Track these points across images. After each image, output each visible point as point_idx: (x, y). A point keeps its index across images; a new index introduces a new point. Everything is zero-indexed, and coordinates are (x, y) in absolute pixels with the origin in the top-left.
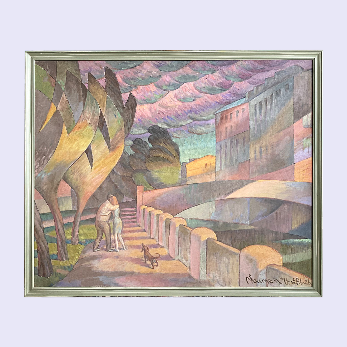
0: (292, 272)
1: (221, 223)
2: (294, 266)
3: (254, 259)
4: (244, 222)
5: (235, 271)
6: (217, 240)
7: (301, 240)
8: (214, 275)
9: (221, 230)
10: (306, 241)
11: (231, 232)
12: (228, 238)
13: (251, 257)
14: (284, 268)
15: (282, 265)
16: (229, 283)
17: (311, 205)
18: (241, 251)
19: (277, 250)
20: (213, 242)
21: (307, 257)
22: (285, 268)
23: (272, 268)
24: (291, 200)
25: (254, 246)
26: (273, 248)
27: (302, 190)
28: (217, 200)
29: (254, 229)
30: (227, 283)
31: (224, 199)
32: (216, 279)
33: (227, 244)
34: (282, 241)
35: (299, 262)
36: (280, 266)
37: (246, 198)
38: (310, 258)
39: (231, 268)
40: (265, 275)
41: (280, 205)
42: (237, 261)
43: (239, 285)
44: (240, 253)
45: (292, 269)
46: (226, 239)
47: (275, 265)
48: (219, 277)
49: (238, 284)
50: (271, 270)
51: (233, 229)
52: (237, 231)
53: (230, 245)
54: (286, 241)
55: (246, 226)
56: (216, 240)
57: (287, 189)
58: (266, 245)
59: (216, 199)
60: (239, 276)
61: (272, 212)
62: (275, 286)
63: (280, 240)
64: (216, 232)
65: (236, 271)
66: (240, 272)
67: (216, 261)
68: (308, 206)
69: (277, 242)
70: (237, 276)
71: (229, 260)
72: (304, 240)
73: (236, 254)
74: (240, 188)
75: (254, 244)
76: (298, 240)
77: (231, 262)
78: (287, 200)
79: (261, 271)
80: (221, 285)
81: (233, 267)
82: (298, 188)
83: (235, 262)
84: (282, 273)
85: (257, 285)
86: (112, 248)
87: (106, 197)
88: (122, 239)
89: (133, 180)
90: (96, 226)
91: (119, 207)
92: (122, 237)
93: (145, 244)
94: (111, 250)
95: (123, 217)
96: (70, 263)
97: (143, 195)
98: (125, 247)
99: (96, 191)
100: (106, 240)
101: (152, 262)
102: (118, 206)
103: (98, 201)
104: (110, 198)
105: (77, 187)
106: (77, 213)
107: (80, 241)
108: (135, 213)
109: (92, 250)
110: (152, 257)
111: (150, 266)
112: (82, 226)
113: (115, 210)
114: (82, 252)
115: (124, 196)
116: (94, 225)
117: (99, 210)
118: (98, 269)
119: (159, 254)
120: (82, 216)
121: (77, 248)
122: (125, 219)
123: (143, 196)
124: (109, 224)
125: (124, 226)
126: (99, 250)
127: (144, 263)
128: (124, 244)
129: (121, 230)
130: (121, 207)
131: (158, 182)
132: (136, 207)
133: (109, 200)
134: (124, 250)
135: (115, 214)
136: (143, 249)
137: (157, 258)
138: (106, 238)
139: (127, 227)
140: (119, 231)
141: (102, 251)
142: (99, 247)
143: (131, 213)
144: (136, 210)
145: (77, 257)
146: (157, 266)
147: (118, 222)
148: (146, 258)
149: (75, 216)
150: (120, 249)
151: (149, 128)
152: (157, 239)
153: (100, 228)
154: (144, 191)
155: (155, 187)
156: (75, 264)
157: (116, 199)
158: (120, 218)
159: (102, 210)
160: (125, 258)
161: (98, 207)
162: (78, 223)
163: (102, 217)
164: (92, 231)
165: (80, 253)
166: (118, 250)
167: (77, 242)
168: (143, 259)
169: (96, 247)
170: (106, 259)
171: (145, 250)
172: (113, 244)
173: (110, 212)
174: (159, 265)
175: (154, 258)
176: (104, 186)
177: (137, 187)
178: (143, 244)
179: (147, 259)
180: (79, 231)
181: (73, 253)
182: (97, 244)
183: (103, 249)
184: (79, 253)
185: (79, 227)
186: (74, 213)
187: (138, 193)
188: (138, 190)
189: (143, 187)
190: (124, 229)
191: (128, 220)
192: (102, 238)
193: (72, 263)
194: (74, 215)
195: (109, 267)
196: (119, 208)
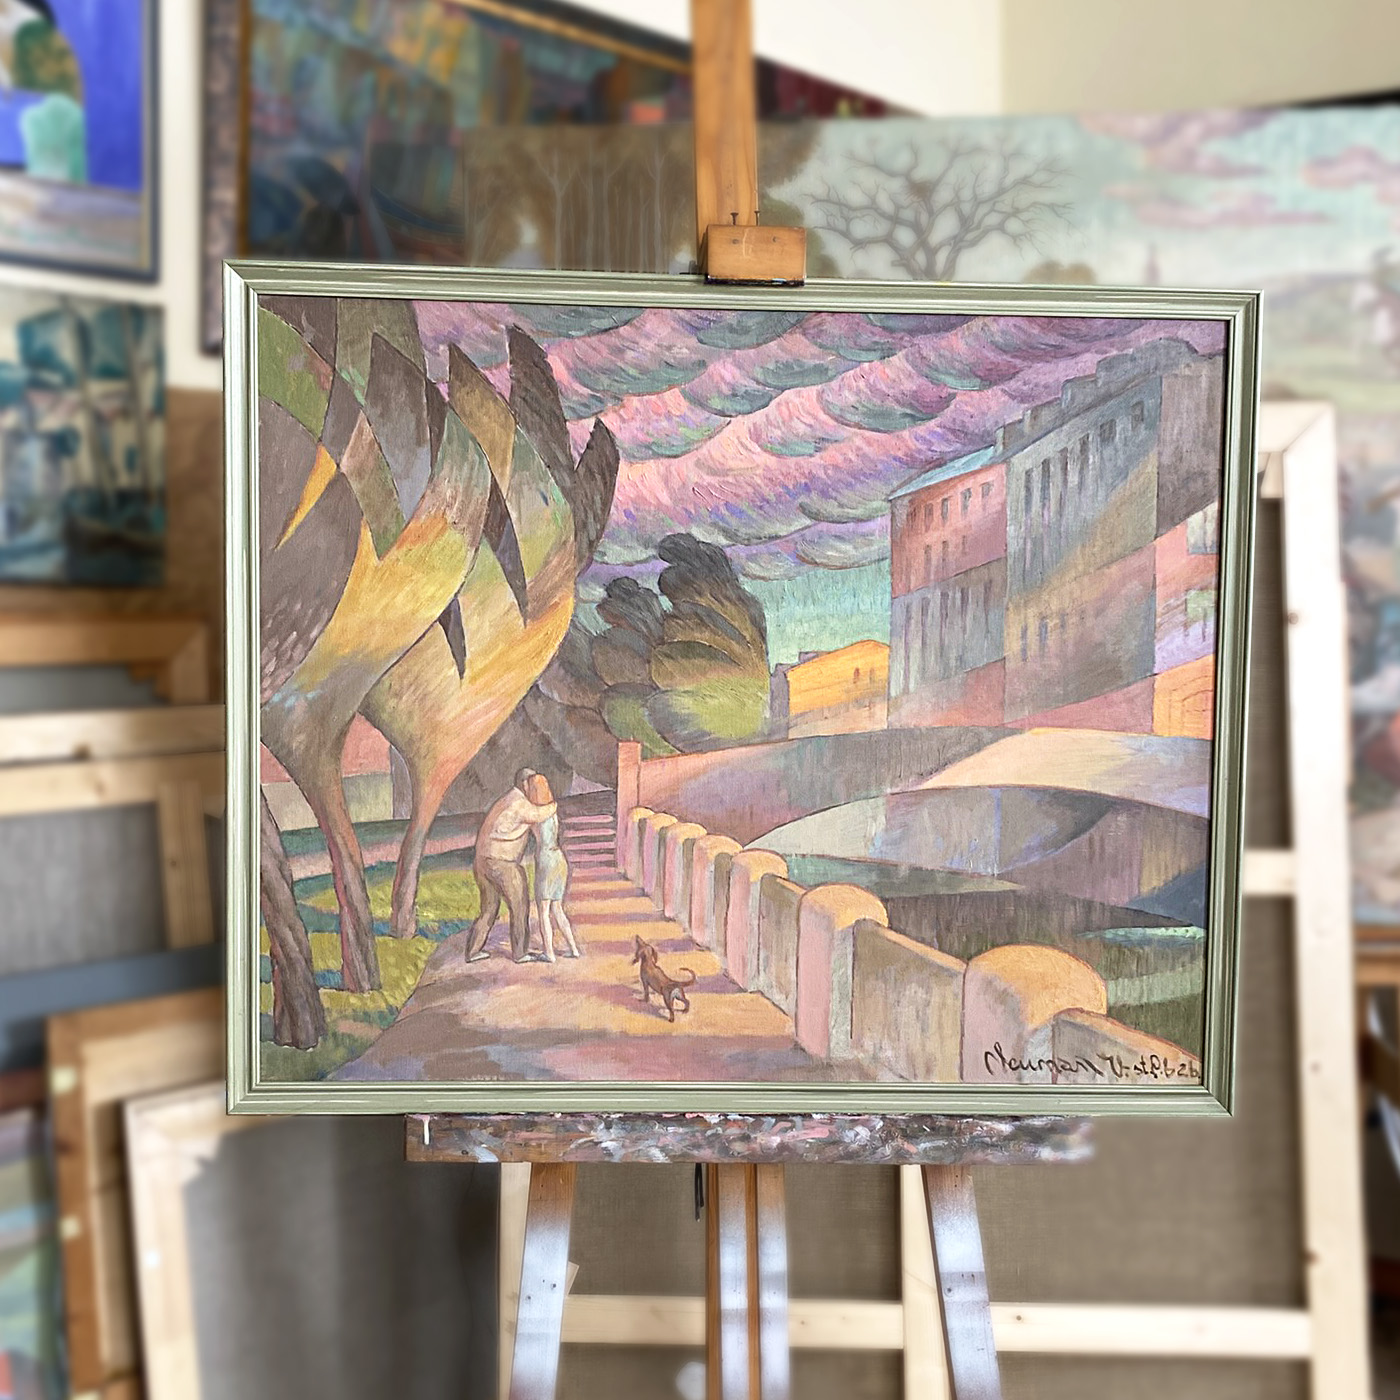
0: (1139, 1036)
1: (903, 871)
2: (1146, 1017)
3: (1012, 990)
4: (981, 869)
5: (948, 1031)
6: (890, 928)
7: (1171, 931)
8: (878, 1041)
9: (904, 894)
10: (1188, 935)
11: (938, 899)
12: (925, 921)
13: (1001, 985)
14: (1112, 1023)
15: (1104, 1011)
16: (929, 1071)
17: (1206, 815)
18: (968, 964)
19: (1088, 961)
20: (875, 934)
21: (1189, 986)
22: (1115, 1021)
23: (1072, 1021)
24: (1138, 798)
25: (1012, 947)
26: (1075, 956)
27: (1179, 763)
28: (893, 794)
29: (1014, 892)
30: (921, 1071)
31: (914, 789)
32: (882, 1055)
33: (923, 941)
34: (1107, 932)
35: (1161, 1004)
36: (1098, 1015)
37: (990, 787)
38: (1199, 990)
39: (936, 1018)
40: (1047, 1046)
41: (1101, 815)
42: (956, 995)
43: (962, 1078)
44: (966, 971)
45: (1137, 1026)
46: (918, 924)
47: (1082, 1011)
48: (893, 1048)
49: (957, 1072)
50: (1067, 1030)
51: (943, 891)
52: (958, 898)
53: (930, 945)
54: (1121, 932)
55: (988, 880)
56: (886, 926)
57: (1129, 759)
58: (1053, 945)
59: (889, 791)
60: (962, 1048)
61: (1075, 835)
62: (1080, 1080)
63: (1099, 928)
64: (884, 901)
65: (950, 1032)
66: (963, 1035)
67: (886, 997)
68: (1198, 818)
69: (1091, 936)
70: (952, 1046)
71: (927, 993)
72: (1180, 931)
73: (952, 975)
74: (968, 754)
75: (1012, 940)
76: (1161, 932)
77: (935, 999)
78: (1126, 796)
79: (1036, 1030)
80: (902, 1077)
81: (940, 1016)
82: (1164, 759)
83: (949, 1001)
84: (1106, 1039)
85: (1020, 1079)
86: (531, 951)
87: (511, 778)
88: (567, 921)
89: (604, 720)
90: (476, 874)
91: (558, 812)
92: (566, 914)
93: (645, 938)
94: (528, 958)
95: (570, 847)
96: (386, 1001)
97: (639, 773)
98: (578, 948)
99: (477, 757)
100: (512, 925)
101: (667, 998)
102: (553, 808)
103: (483, 791)
104: (526, 782)
105: (411, 741)
106: (410, 830)
107: (422, 925)
108: (611, 832)
109: (462, 958)
110: (671, 980)
111: (661, 1011)
112: (429, 874)
113: (544, 822)
114: (426, 962)
115: (575, 775)
116: (471, 873)
117: (488, 822)
118: (483, 1020)
119: (692, 972)
120: (428, 841)
121: (413, 952)
122: (575, 851)
123: (638, 776)
124: (522, 870)
125: (574, 875)
126: (486, 955)
127: (640, 1001)
128: (575, 938)
129: (563, 889)
130: (565, 813)
131: (692, 729)
132: (615, 812)
133: (522, 788)
134: (573, 956)
135: (542, 837)
136: (637, 954)
137: (686, 984)
138: (512, 916)
139: (585, 880)
140: (555, 893)
141: (496, 959)
142: (485, 948)
143: (598, 834)
144: (615, 822)
145: (410, 981)
146: (685, 1011)
147: (552, 864)
148: (649, 984)
149: (404, 842)
150: (560, 955)
151: (663, 541)
152: (687, 920)
153: (490, 881)
154: (644, 758)
155: (679, 745)
156: (404, 1005)
157: (547, 784)
158: (559, 851)
159: (497, 822)
160: (578, 984)
161: (486, 809)
162: (414, 866)
163: (496, 845)
164: (465, 891)
165: (421, 965)
166: (552, 957)
167: (412, 928)
168: (639, 987)
169: (476, 947)
170: (512, 988)
171: (644, 959)
172: (537, 937)
173: (525, 827)
174: (691, 1009)
175: (676, 984)
176: (503, 741)
177: (620, 744)
178: (637, 937)
179: (650, 989)
180: (416, 892)
181: (397, 966)
182: (481, 937)
183: (500, 953)
184: (416, 966)
185: (418, 877)
186: (402, 829)
187: (620, 764)
188: (622, 756)
189: (639, 745)
190: (574, 887)
191: (586, 858)
192: (496, 916)
193: (391, 1001)
194: (400, 837)
195: (521, 1014)
196: (556, 816)
